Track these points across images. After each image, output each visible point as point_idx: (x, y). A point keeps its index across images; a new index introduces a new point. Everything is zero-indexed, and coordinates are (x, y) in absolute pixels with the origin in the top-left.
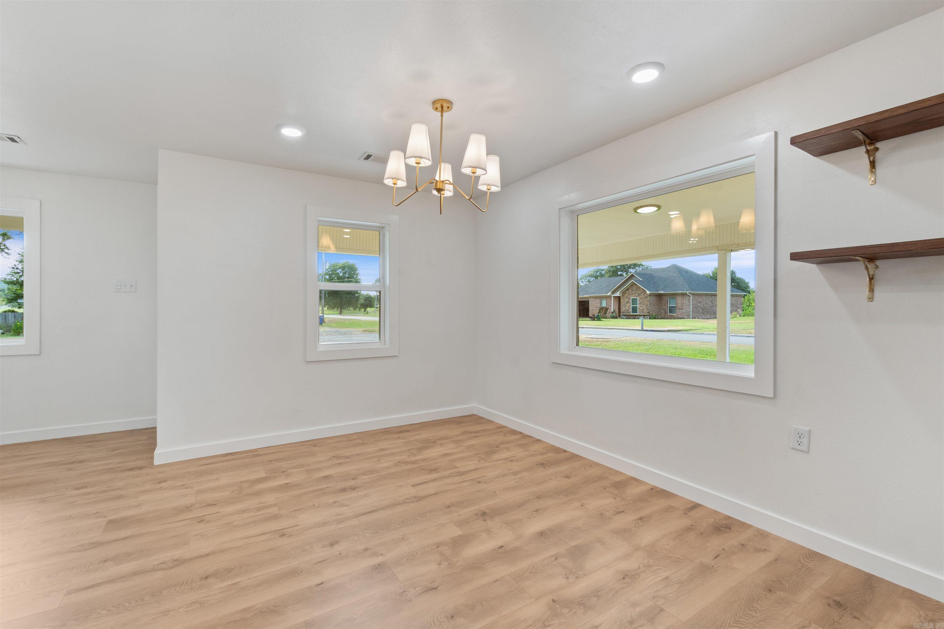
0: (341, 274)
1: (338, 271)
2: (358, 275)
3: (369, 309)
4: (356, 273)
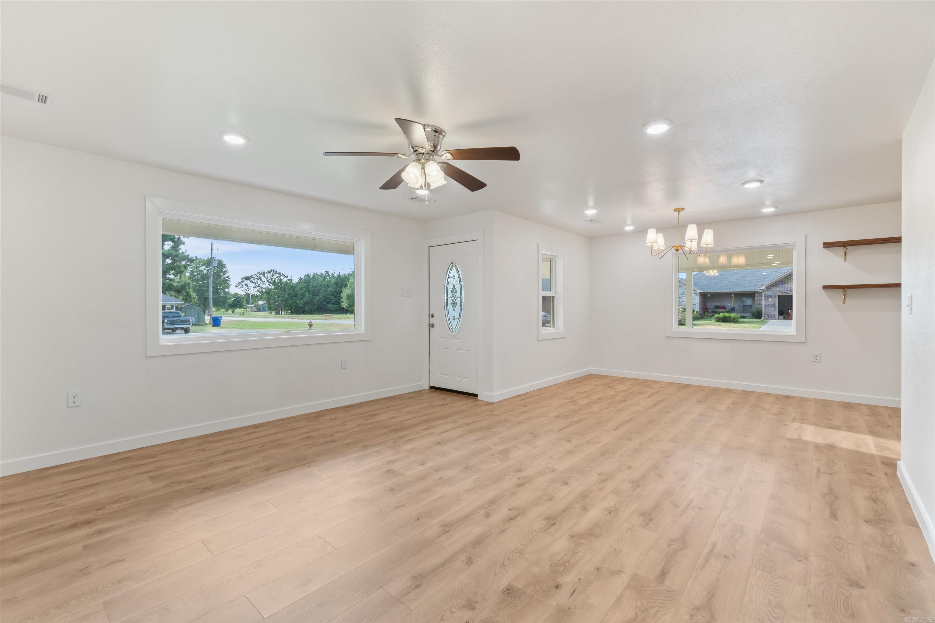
0: (205, 272)
1: (201, 268)
2: (226, 272)
3: (237, 310)
4: (224, 270)
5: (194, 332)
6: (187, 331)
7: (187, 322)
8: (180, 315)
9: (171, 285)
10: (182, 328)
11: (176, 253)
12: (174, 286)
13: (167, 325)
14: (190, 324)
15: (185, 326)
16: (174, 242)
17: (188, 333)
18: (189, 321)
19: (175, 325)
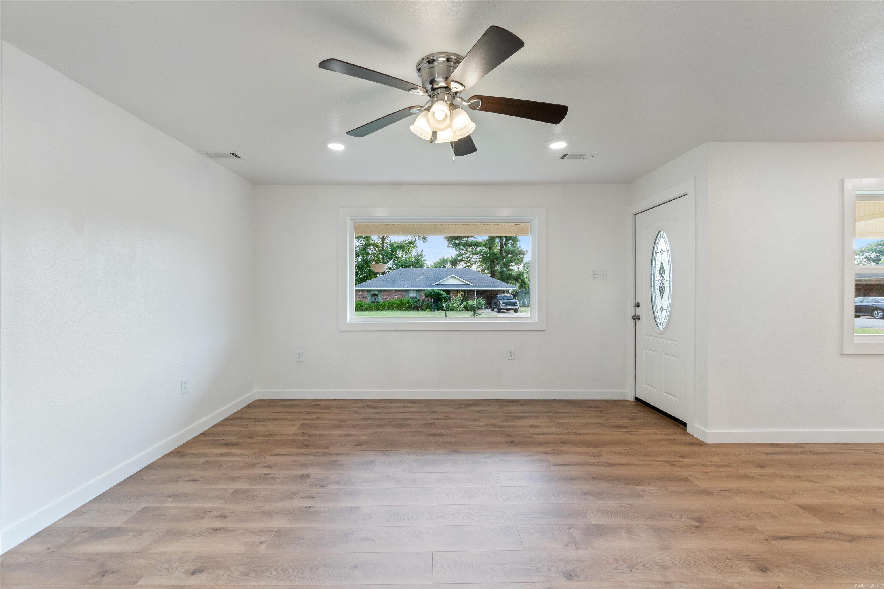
5: (521, 312)
6: (516, 311)
7: (514, 304)
8: (511, 298)
9: (511, 274)
10: (512, 309)
11: (514, 249)
12: (513, 275)
13: (502, 306)
14: (517, 306)
15: (514, 307)
16: (512, 240)
17: (517, 313)
18: (517, 303)
19: (507, 306)
